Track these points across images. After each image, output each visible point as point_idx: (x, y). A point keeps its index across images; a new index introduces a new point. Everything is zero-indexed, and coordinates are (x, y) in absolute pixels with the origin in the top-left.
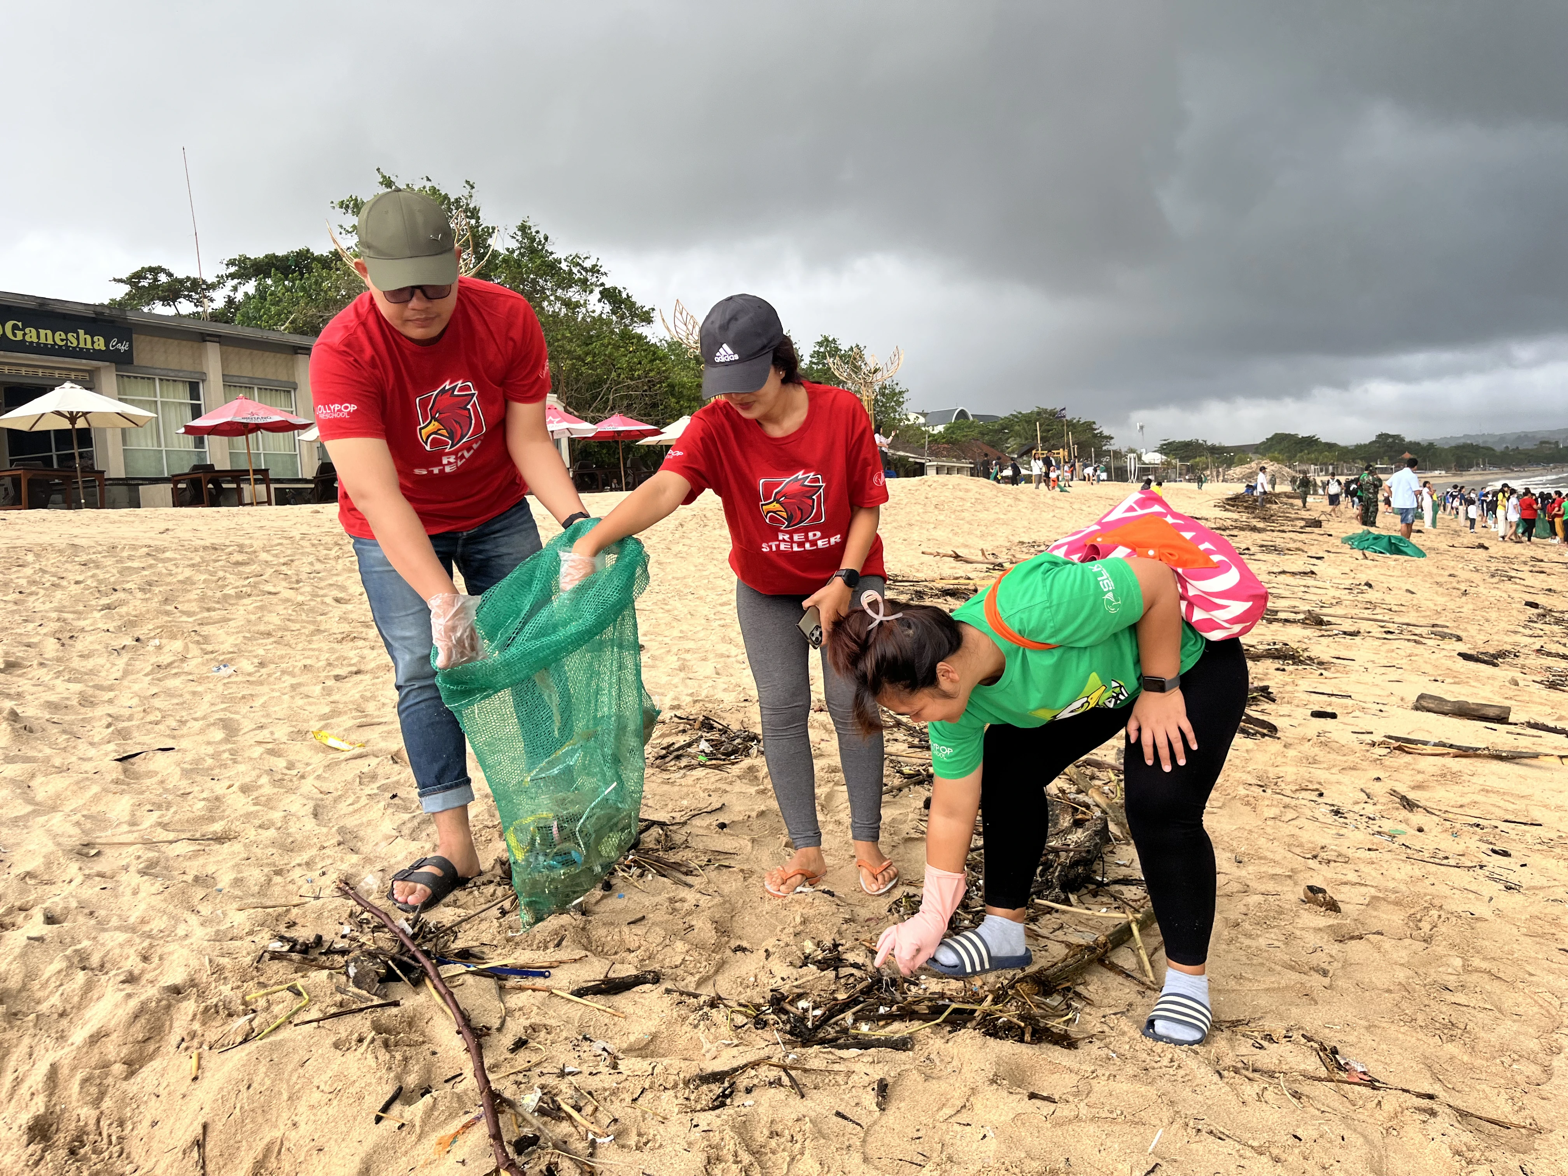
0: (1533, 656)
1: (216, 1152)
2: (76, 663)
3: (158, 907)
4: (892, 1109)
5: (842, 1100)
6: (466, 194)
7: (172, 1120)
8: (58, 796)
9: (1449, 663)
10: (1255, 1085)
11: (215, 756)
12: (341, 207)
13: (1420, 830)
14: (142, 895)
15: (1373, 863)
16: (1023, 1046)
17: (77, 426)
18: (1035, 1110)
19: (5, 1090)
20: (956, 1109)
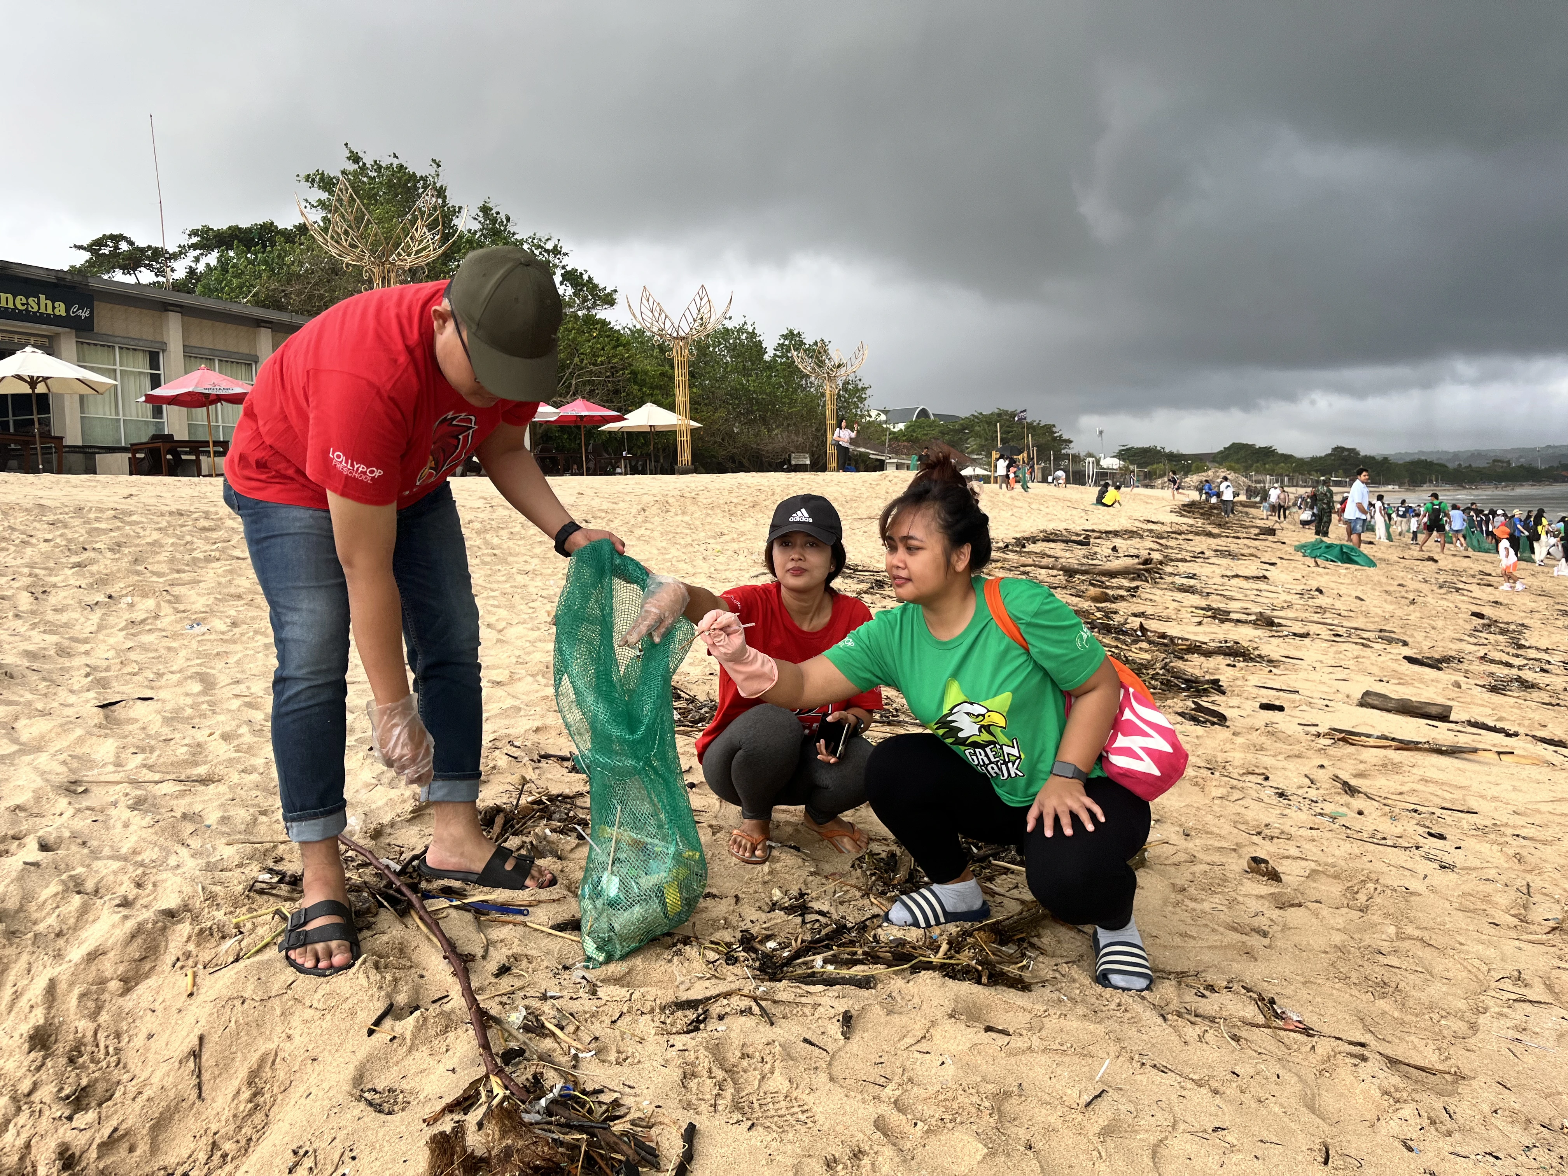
0: (1477, 662)
1: (212, 1062)
2: (50, 616)
3: (149, 839)
4: (856, 1039)
5: (809, 1029)
6: (433, 173)
7: (168, 1032)
8: (43, 737)
9: (1395, 666)
10: (1197, 1028)
11: (195, 706)
12: (307, 181)
13: (1360, 813)
14: (132, 828)
15: (1314, 840)
16: (980, 987)
17: (37, 391)
18: (991, 1041)
19: (4, 1003)
20: (916, 1039)
